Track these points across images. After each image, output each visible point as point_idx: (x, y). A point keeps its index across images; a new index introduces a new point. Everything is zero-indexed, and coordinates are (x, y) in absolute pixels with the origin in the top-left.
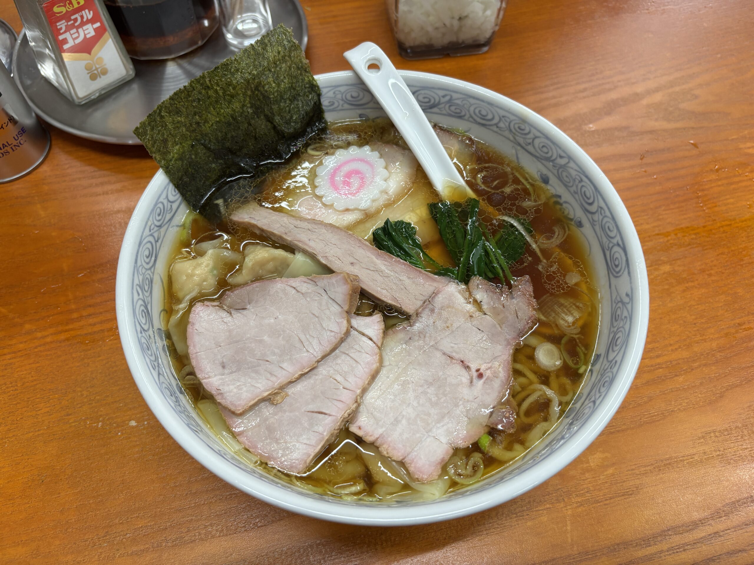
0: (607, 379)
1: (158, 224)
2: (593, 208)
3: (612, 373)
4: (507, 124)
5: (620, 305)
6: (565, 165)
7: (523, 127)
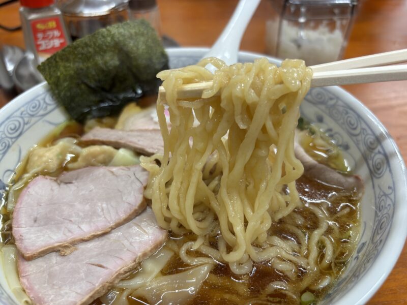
1: (31, 113)
2: (357, 132)
5: (383, 198)
6: (334, 105)
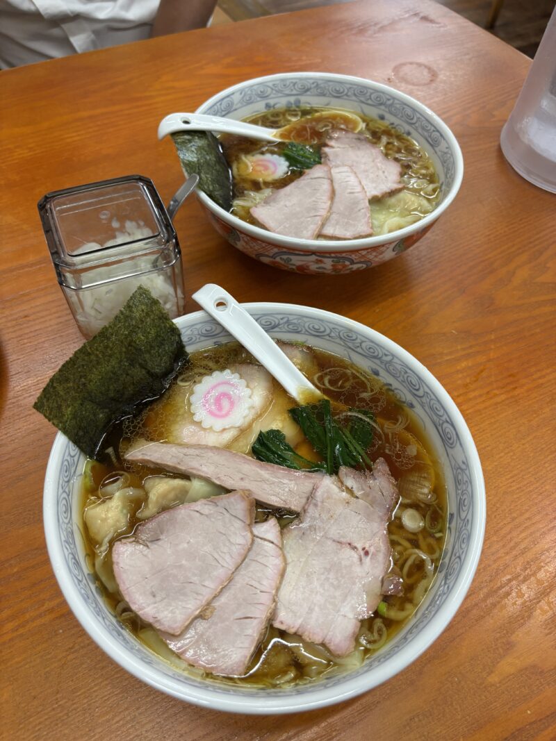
0: (465, 536)
1: (66, 480)
2: (421, 393)
3: (468, 530)
4: (337, 334)
5: (459, 471)
6: (390, 361)
7: (350, 335)
